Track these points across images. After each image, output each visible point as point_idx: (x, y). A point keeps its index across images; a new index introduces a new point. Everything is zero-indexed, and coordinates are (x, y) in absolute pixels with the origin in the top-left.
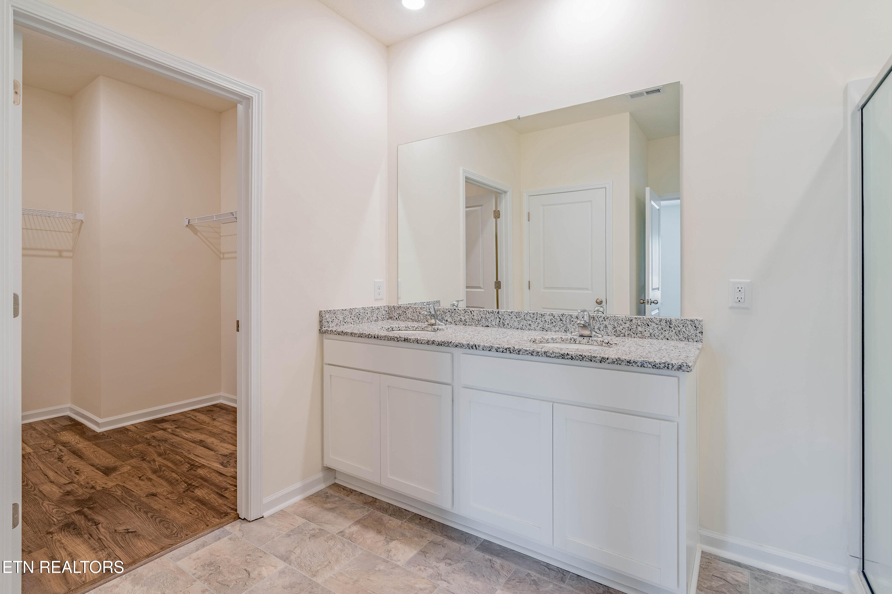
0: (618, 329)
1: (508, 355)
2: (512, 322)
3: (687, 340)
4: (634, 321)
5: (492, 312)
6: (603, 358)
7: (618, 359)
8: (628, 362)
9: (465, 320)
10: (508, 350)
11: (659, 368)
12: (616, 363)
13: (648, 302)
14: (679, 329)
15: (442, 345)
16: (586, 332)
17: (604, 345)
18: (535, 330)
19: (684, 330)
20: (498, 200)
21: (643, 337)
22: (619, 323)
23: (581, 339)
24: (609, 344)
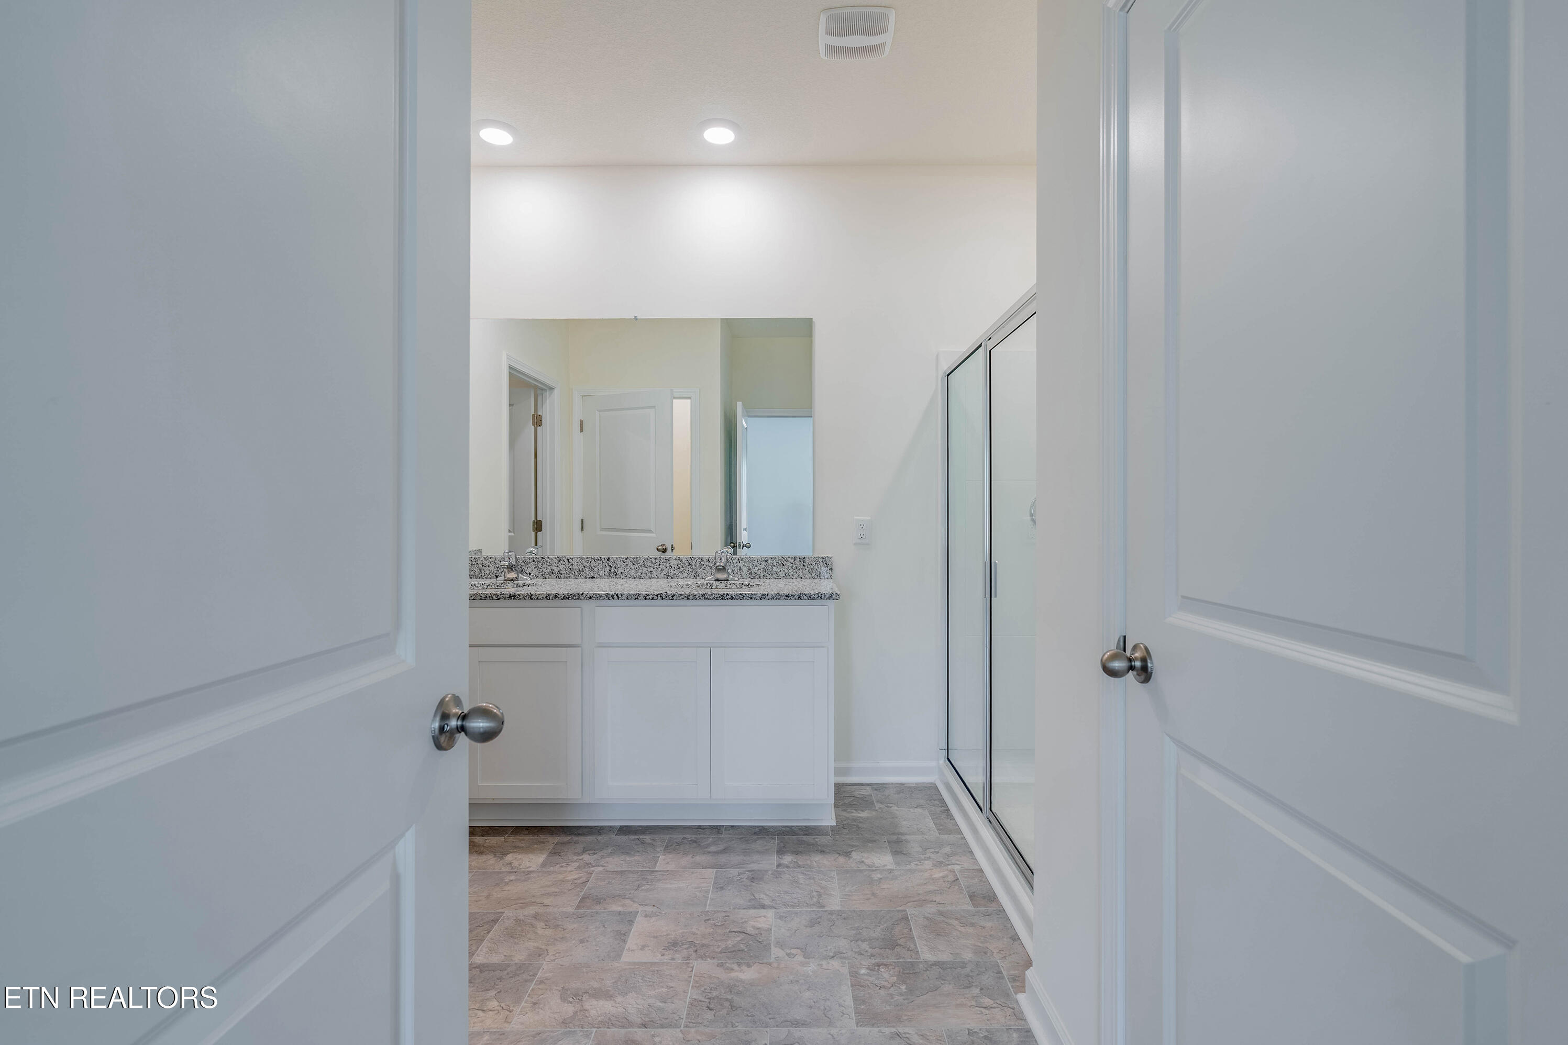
0: (753, 570)
1: (659, 602)
2: (628, 570)
3: (819, 577)
4: (769, 562)
5: (599, 558)
6: (763, 595)
7: (777, 595)
8: (786, 596)
9: (559, 571)
10: (659, 596)
11: (814, 599)
12: (775, 598)
13: (740, 545)
14: (812, 567)
15: (570, 598)
16: (723, 576)
17: (744, 587)
18: (658, 578)
19: (817, 568)
20: (540, 398)
21: (779, 578)
22: (755, 564)
23: (718, 583)
24: (749, 586)
